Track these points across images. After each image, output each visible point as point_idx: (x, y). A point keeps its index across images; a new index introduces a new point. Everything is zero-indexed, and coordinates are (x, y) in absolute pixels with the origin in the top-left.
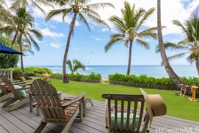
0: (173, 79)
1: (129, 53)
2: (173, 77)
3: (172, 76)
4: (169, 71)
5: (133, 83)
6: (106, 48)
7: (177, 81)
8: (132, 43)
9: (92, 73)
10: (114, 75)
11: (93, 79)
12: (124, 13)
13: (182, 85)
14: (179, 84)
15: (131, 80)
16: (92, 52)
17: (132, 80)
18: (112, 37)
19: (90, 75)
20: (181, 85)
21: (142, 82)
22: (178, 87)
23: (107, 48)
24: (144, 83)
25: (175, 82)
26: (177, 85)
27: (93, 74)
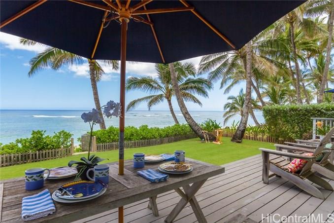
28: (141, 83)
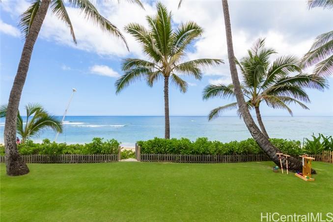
0: (263, 146)
1: (164, 98)
2: (263, 142)
3: (261, 140)
4: (256, 132)
5: (190, 156)
6: (119, 85)
7: (271, 149)
8: (168, 79)
9: (94, 139)
10: (150, 141)
11: (98, 152)
12: (152, 24)
13: (280, 154)
14: (275, 153)
15: (184, 149)
16: (74, 91)
17: (186, 148)
18: (126, 64)
19: (88, 143)
20: (278, 155)
21: (204, 153)
22: (273, 157)
23: (121, 84)
24: (208, 152)
25: (267, 150)
26: (272, 155)
27: (98, 140)
28: (221, 89)
